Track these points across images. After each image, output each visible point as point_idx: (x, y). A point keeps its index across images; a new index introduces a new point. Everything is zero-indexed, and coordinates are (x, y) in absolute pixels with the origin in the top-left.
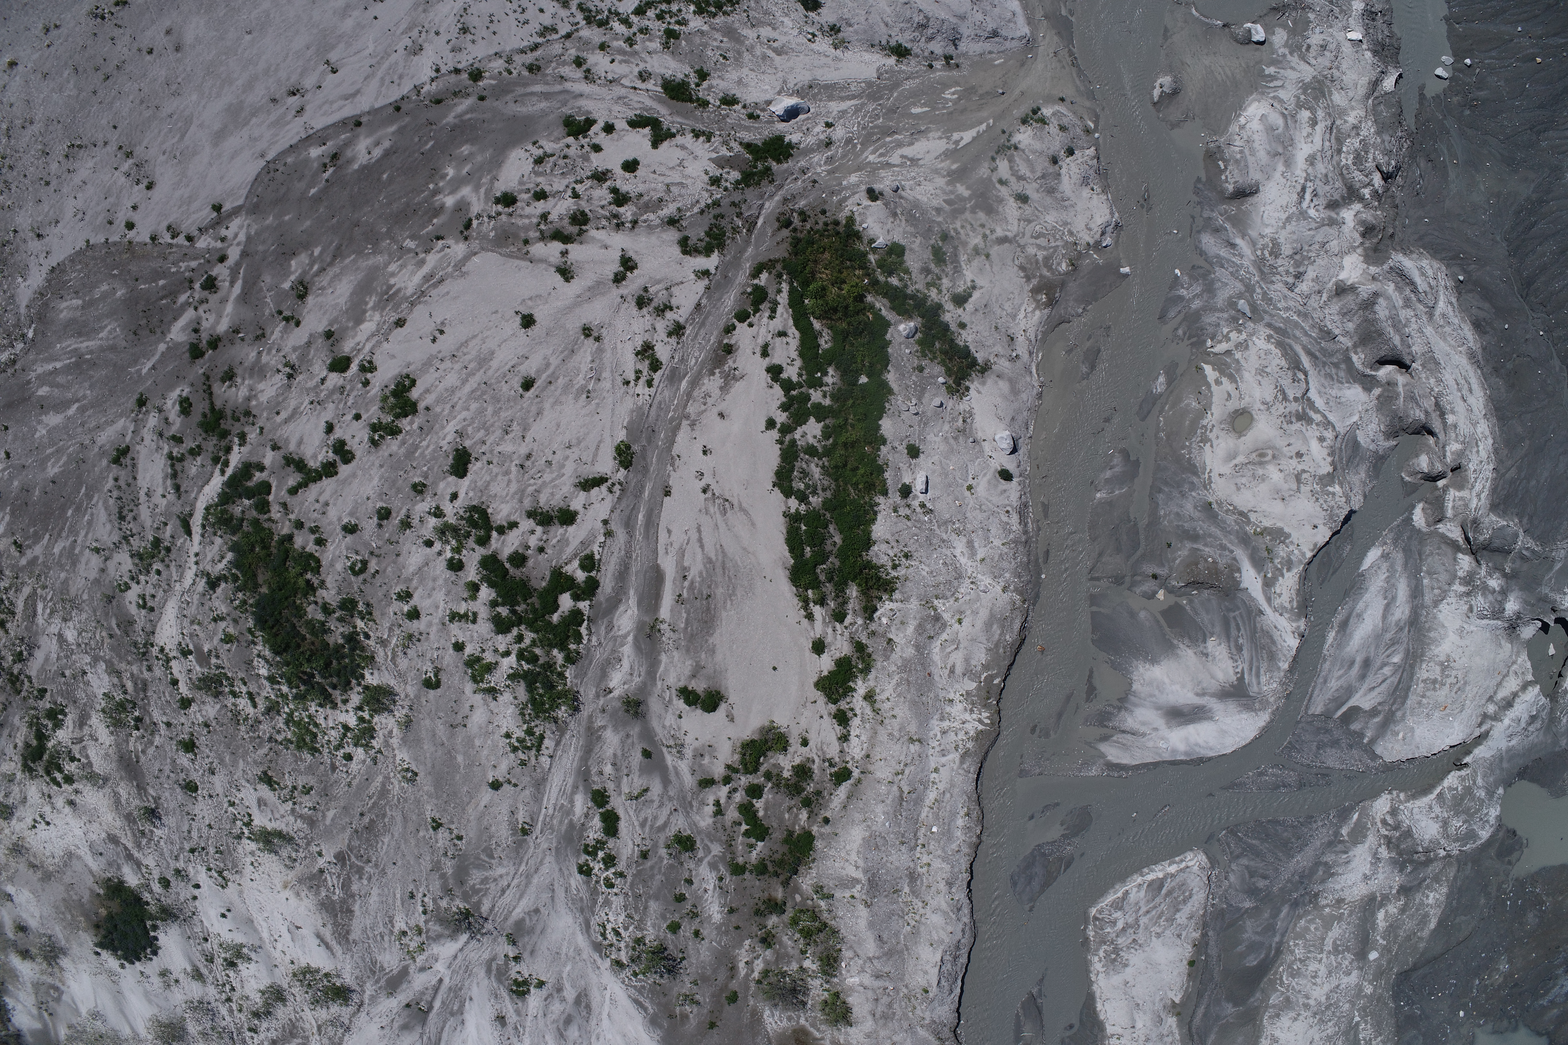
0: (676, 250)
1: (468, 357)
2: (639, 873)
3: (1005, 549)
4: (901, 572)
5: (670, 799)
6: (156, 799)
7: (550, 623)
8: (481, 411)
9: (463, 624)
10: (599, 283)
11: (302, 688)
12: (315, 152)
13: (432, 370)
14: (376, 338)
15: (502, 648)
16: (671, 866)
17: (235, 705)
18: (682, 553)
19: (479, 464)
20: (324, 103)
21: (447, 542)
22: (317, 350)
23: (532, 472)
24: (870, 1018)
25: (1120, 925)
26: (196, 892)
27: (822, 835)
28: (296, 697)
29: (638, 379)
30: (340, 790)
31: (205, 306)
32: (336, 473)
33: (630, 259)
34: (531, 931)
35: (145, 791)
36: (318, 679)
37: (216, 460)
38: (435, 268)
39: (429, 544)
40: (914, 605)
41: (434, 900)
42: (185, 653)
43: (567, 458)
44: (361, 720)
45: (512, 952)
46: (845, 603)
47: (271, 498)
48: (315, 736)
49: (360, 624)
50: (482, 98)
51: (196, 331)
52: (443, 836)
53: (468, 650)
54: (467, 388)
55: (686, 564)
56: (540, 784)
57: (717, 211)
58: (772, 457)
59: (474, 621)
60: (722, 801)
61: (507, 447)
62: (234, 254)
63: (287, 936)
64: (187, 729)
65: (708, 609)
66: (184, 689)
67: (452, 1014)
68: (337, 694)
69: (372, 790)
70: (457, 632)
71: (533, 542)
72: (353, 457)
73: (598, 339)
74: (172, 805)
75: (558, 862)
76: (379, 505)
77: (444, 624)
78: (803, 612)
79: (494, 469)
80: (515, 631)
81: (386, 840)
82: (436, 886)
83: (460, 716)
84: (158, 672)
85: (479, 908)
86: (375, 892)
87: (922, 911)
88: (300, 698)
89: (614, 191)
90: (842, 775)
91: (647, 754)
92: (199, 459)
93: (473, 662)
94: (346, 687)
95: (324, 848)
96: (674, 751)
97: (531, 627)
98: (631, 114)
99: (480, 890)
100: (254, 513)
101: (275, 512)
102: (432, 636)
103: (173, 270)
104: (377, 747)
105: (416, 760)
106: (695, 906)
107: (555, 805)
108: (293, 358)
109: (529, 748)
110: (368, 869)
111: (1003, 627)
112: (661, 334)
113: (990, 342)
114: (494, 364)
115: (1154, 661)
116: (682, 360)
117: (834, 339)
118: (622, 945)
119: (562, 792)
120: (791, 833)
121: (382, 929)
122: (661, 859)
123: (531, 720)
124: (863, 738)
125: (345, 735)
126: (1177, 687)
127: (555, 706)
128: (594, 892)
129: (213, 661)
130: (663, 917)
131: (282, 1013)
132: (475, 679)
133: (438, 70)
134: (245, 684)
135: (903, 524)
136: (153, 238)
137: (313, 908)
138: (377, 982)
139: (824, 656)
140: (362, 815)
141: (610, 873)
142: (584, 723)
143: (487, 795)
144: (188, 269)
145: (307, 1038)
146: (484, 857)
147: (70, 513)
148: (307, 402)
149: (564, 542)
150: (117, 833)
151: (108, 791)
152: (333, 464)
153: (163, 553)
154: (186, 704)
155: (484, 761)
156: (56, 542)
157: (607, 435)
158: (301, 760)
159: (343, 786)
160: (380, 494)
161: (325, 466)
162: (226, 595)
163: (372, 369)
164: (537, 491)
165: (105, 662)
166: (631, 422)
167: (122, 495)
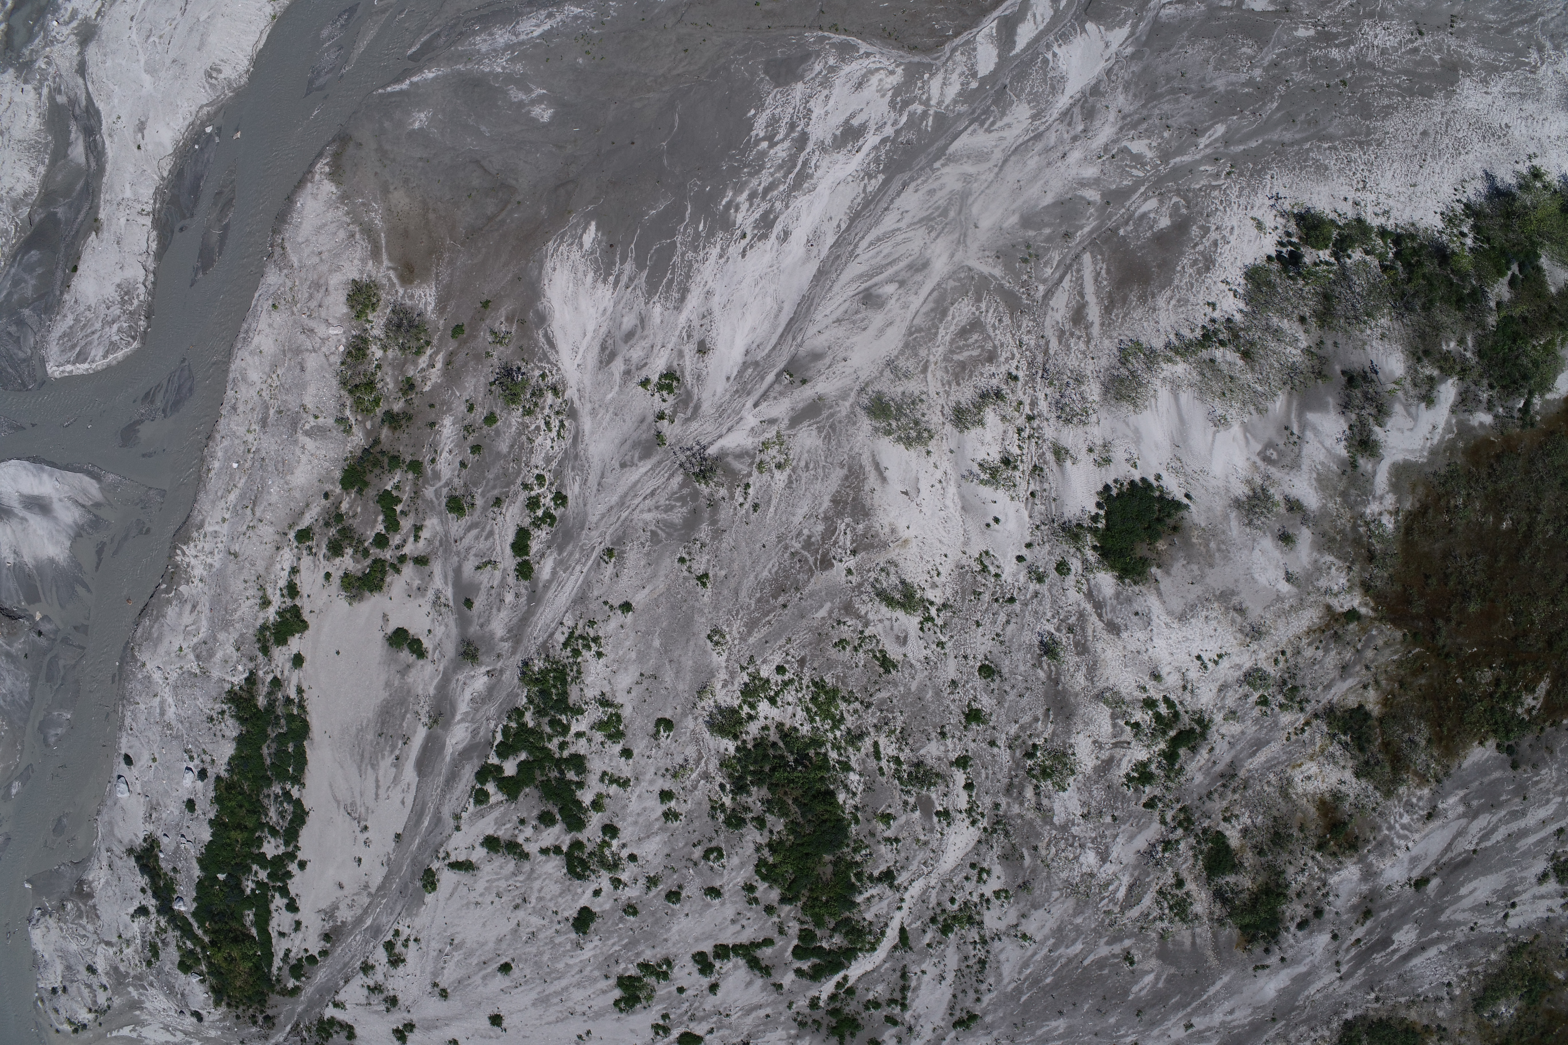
0: (358, 1031)
1: (559, 1008)
2: (508, 485)
3: (138, 699)
4: (218, 707)
5: (458, 553)
6: (1037, 665)
7: (530, 753)
8: (554, 959)
9: (617, 774)
10: (428, 1029)
11: (812, 752)
13: (595, 1008)
15: (583, 741)
16: (475, 484)
17: (901, 749)
18: (396, 780)
19: (566, 914)
21: (613, 853)
23: (517, 892)
24: (331, 288)
25: (115, 327)
26: (1024, 552)
27: (333, 483)
28: (822, 744)
29: (407, 940)
30: (802, 636)
32: (716, 946)
33: (399, 1039)
34: (635, 446)
35: (1049, 677)
37: (851, 991)
39: (633, 858)
40: (216, 674)
41: (732, 497)
42: (945, 814)
43: (481, 895)
44: (752, 706)
45: (664, 426)
46: (269, 694)
47: (795, 942)
48: (814, 699)
49: (727, 801)
52: (699, 567)
53: (617, 748)
54: (564, 983)
55: (394, 770)
56: (582, 599)
58: (306, 836)
59: (605, 773)
60: (412, 539)
61: (536, 921)
63: (924, 486)
64: (970, 735)
65: (383, 723)
66: (959, 778)
67: (756, 364)
68: (773, 736)
69: (765, 630)
70: (625, 769)
71: (528, 831)
72: (694, 956)
73: (435, 985)
74: (1019, 656)
75: (586, 514)
76: (677, 906)
77: (637, 779)
78: (305, 696)
79: (552, 906)
80: (566, 754)
81: (766, 573)
82: (725, 513)
83: (645, 684)
84: (986, 802)
85: (684, 480)
86: (798, 519)
87: (264, 386)
88: (817, 742)
90: (304, 535)
91: (469, 603)
92: (870, 996)
93: (616, 736)
94: (760, 742)
95: (842, 578)
96: (443, 600)
97: (548, 753)
99: (677, 500)
100: (818, 933)
101: (794, 928)
102: (653, 770)
104: (744, 674)
105: (705, 652)
106: (465, 438)
107: (571, 574)
109: (581, 637)
110: (797, 545)
111: (150, 633)
112: (380, 971)
113: (125, 870)
114: (533, 995)
115: (52, 561)
116: (366, 943)
117: (242, 916)
118: (547, 411)
119: (561, 585)
120: (360, 491)
121: (804, 475)
122: (483, 495)
123: (571, 665)
124: (279, 566)
125: (777, 693)
126: (40, 532)
127: (544, 672)
128: (558, 474)
129: (912, 800)
130: (498, 433)
131: (966, 394)
132: (618, 717)
134: (881, 769)
135: (209, 748)
137: (880, 513)
138: (832, 415)
139: (295, 651)
140: (785, 606)
141: (537, 490)
142: (522, 648)
143: (639, 599)
145: (946, 359)
146: (662, 535)
147: (1049, 980)
148: (733, 1018)
149: (500, 823)
150: (1105, 635)
151: (1101, 685)
152: (717, 956)
153: (941, 919)
154: (962, 762)
155: (632, 635)
156: (1076, 956)
157: (442, 903)
158: (838, 677)
159: (797, 641)
160: (673, 915)
161: (727, 957)
162: (875, 861)
163: (656, 1027)
164: (514, 874)
165: (1052, 823)
166: (419, 906)
167: (975, 984)
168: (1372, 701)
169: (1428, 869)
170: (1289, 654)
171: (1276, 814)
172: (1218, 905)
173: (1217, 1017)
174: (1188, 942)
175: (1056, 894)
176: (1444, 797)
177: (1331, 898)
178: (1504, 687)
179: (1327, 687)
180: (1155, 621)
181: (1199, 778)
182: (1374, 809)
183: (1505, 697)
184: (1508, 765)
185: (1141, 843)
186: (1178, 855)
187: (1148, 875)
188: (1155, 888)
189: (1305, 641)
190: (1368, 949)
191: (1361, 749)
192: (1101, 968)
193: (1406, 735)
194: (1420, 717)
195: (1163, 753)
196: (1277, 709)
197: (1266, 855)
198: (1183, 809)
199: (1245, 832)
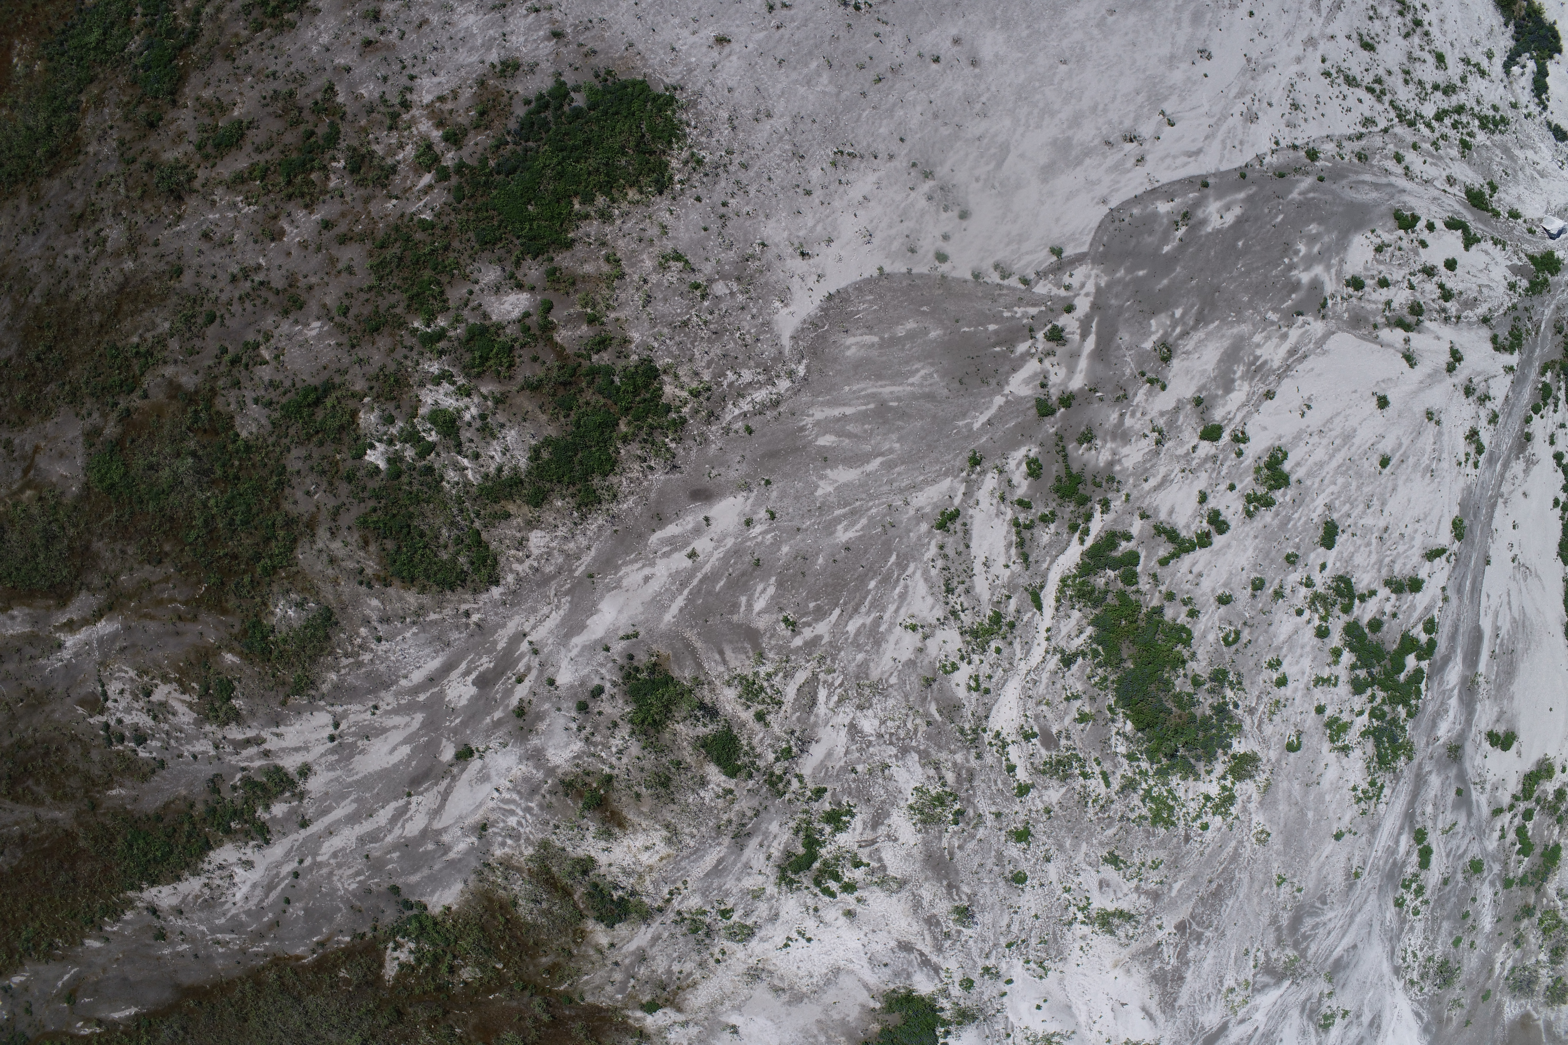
0: (1489, 346)
1: (1333, 433)
2: (1439, 898)
5: (1471, 829)
6: (972, 897)
7: (1398, 682)
8: (1346, 486)
9: (1325, 688)
10: (1436, 371)
11: (1164, 761)
12: (1163, 207)
13: (1302, 444)
14: (1246, 409)
15: (1357, 709)
16: (1464, 889)
17: (1084, 787)
18: (1496, 616)
19: (1345, 536)
20: (1167, 156)
21: (1317, 610)
22: (1186, 416)
23: (1389, 544)
26: (1007, 988)
28: (1157, 773)
29: (1467, 462)
30: (1191, 862)
31: (1052, 359)
32: (1211, 544)
33: (1457, 352)
34: (1347, 966)
35: (958, 888)
36: (1181, 752)
37: (1073, 528)
38: (1298, 343)
39: (1300, 613)
41: (1266, 953)
42: (1027, 737)
43: (1416, 531)
44: (1224, 788)
45: (1326, 988)
47: (1139, 569)
48: (1171, 809)
49: (1229, 693)
50: (1321, 179)
51: (1043, 386)
52: (1286, 889)
53: (1329, 712)
54: (1334, 463)
55: (1499, 624)
56: (1374, 830)
57: (1515, 314)
58: (1556, 532)
59: (1335, 685)
60: (1506, 827)
61: (1368, 521)
62: (1083, 305)
63: (1108, 1015)
64: (1021, 817)
65: (1511, 663)
66: (1022, 775)
68: (1201, 767)
69: (1224, 855)
70: (1320, 695)
71: (1388, 608)
72: (1228, 527)
73: (1438, 423)
74: (992, 900)
75: (1379, 899)
76: (1253, 575)
77: (1309, 689)
79: (1358, 541)
80: (1369, 692)
81: (1230, 903)
82: (1270, 939)
83: (1315, 776)
85: (1306, 954)
86: (1211, 955)
88: (1162, 773)
89: (1441, 286)
91: (1459, 792)
92: (1052, 526)
93: (1333, 723)
94: (1211, 757)
95: (1165, 920)
96: (1479, 788)
97: (1384, 688)
98: (1445, 215)
99: (1310, 937)
100: (1120, 585)
101: (1144, 583)
102: (1297, 702)
103: (1006, 314)
104: (1235, 813)
105: (1271, 822)
106: (1474, 921)
107: (1384, 847)
108: (1161, 422)
109: (1370, 798)
110: (1208, 934)
112: (1483, 422)
114: (1357, 441)
116: (1498, 445)
118: (1416, 966)
119: (1391, 834)
121: (1210, 989)
122: (1457, 883)
123: (1375, 772)
125: (1205, 805)
127: (1396, 757)
128: (1403, 922)
129: (1063, 742)
130: (1451, 935)
132: (1332, 741)
133: (1277, 143)
134: (1099, 764)
136: (976, 276)
137: (1141, 982)
138: (1195, 1042)
140: (1210, 882)
141: (1418, 903)
142: (1415, 771)
143: (1330, 846)
144: (1025, 315)
146: (1318, 905)
147: (872, 584)
148: (1177, 470)
149: (1412, 607)
150: (912, 939)
151: (904, 894)
152: (1208, 535)
153: (1004, 628)
154: (1023, 790)
155: (1331, 815)
156: (851, 617)
157: (1446, 510)
158: (1154, 835)
159: (1195, 856)
160: (1255, 565)
161: (1199, 537)
162: (1083, 671)
163: (1245, 439)
164: (1393, 562)
165: (919, 752)
166: (1463, 499)
167: (949, 564)
168: (600, 935)
169: (463, 770)
170: (711, 962)
171: (673, 807)
172: (707, 700)
173: (663, 570)
174: (729, 654)
175: (893, 680)
176: (472, 849)
177: (574, 726)
178: (444, 969)
179: (655, 939)
180: (864, 961)
181: (774, 827)
182: (557, 827)
183: (436, 959)
184: (404, 891)
185: (817, 752)
186: (772, 746)
187: (799, 719)
188: (787, 707)
189: (697, 975)
190: (503, 673)
191: (596, 886)
192: (818, 609)
193: (545, 905)
194: (535, 926)
195: (822, 844)
196: (708, 908)
197: (671, 762)
198: (781, 794)
199: (703, 782)
